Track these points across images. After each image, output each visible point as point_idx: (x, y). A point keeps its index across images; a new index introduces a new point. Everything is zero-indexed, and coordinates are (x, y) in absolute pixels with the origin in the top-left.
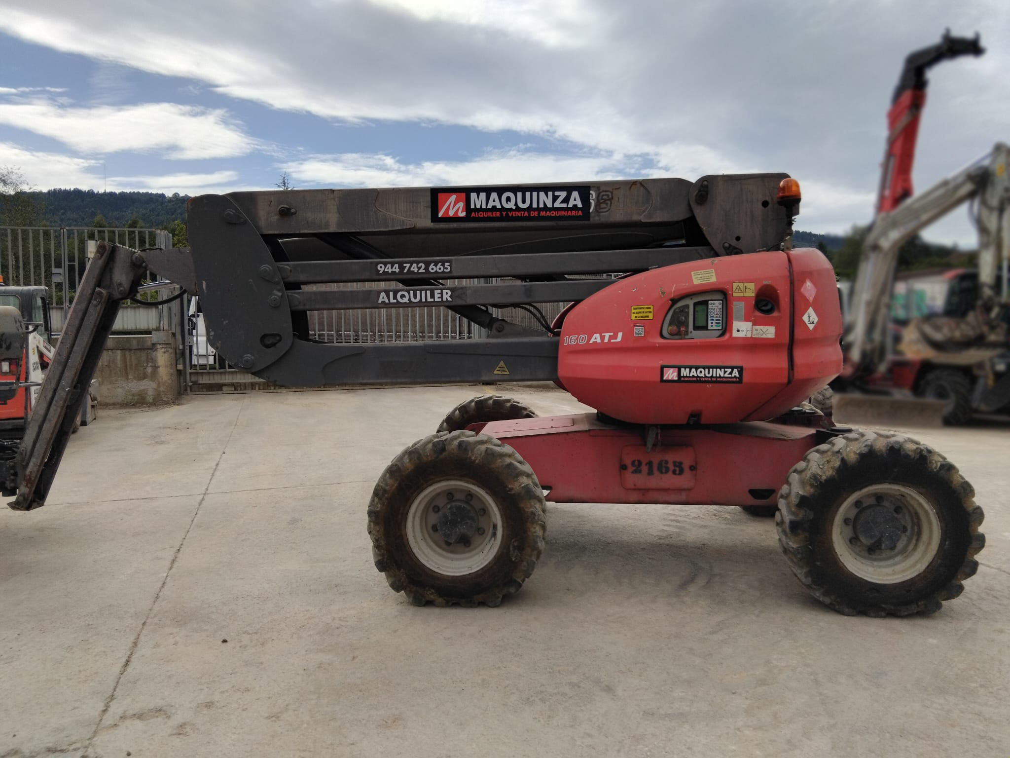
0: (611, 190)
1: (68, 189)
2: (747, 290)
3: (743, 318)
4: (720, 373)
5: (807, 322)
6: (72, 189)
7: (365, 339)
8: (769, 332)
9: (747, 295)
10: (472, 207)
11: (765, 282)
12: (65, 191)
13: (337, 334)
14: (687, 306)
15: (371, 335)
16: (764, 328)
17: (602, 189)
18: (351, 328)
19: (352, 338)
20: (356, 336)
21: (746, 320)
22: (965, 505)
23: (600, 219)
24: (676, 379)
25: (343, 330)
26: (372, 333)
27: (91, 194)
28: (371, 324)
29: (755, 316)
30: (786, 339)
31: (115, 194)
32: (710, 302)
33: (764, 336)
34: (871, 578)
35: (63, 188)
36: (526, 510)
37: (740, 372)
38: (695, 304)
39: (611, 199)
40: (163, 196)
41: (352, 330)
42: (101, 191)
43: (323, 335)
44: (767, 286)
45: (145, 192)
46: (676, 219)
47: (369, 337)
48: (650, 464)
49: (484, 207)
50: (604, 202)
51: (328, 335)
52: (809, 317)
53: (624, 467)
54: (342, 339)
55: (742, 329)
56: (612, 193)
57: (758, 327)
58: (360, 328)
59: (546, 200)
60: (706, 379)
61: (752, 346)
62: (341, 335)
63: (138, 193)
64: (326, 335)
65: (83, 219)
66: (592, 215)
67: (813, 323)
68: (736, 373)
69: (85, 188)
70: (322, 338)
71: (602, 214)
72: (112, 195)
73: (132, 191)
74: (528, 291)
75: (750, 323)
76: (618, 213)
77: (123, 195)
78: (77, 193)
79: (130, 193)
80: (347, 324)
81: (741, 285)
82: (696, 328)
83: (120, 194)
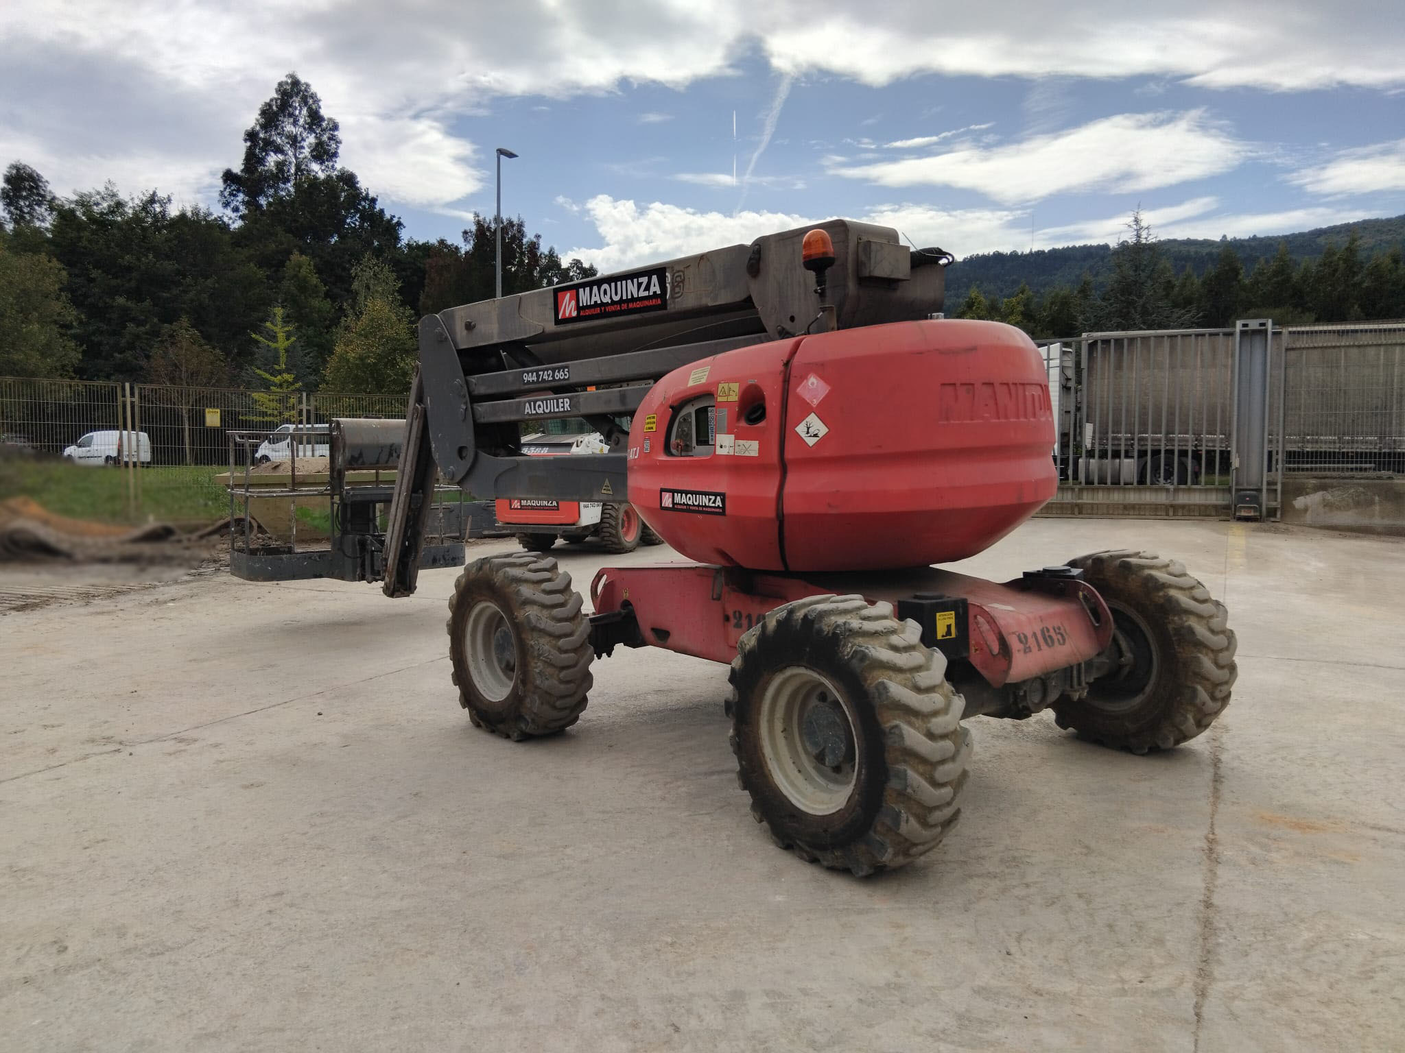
0: (682, 269)
1: (986, 253)
2: (731, 393)
3: (726, 431)
4: (704, 500)
5: (803, 435)
6: (991, 253)
7: (1210, 444)
8: (751, 448)
9: (731, 399)
10: (581, 305)
11: (751, 382)
12: (984, 256)
13: (1166, 437)
14: (689, 415)
15: (1222, 439)
16: (747, 443)
17: (677, 268)
18: (1190, 428)
19: (1190, 444)
20: (1196, 440)
21: (729, 433)
22: (879, 717)
23: (674, 307)
24: (671, 506)
25: (1177, 431)
26: (1223, 436)
27: (1014, 256)
28: (1223, 421)
29: (737, 427)
30: (774, 457)
31: (1043, 252)
32: (709, 408)
33: (747, 454)
34: (799, 801)
35: (981, 254)
36: (528, 642)
37: (723, 501)
38: (697, 411)
39: (683, 281)
40: (1106, 247)
41: (1190, 432)
42: (1027, 251)
43: (1145, 439)
44: (751, 386)
45: (1082, 245)
46: (738, 299)
47: (1218, 442)
48: (749, 617)
49: (589, 304)
50: (678, 286)
51: (1153, 440)
52: (808, 428)
53: (727, 619)
54: (1174, 445)
55: (725, 444)
56: (683, 272)
57: (741, 442)
58: (1204, 429)
59: (631, 289)
60: (694, 508)
61: (737, 466)
62: (1173, 440)
63: (1074, 247)
64: (1149, 440)
65: (1002, 291)
66: (669, 302)
67: (816, 435)
68: (719, 503)
69: (1006, 250)
70: (1142, 443)
71: (677, 300)
72: (1040, 254)
73: (1066, 246)
74: (623, 398)
75: (732, 437)
76: (689, 299)
77: (1054, 253)
78: (998, 257)
79: (1063, 249)
80: (1184, 423)
81: (726, 386)
82: (699, 442)
83: (1050, 251)
